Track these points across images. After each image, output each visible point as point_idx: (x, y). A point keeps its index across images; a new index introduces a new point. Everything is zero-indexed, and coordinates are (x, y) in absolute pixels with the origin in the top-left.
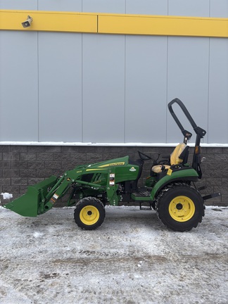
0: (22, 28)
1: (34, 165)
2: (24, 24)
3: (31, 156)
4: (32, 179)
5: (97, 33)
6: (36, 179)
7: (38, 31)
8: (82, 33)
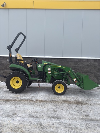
0: (1, 7)
1: (6, 65)
2: (2, 5)
3: (5, 61)
4: (5, 70)
5: (33, 9)
6: (7, 71)
7: (8, 9)
8: (27, 9)
